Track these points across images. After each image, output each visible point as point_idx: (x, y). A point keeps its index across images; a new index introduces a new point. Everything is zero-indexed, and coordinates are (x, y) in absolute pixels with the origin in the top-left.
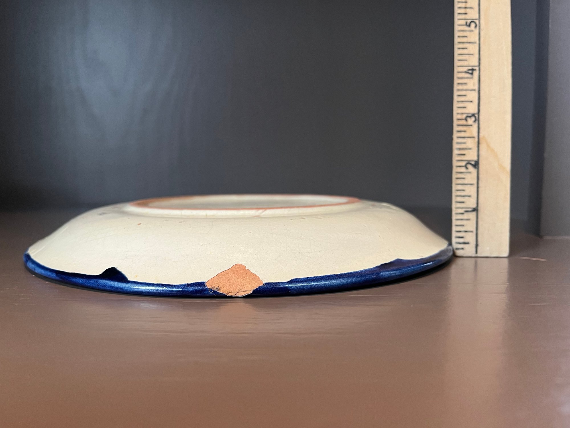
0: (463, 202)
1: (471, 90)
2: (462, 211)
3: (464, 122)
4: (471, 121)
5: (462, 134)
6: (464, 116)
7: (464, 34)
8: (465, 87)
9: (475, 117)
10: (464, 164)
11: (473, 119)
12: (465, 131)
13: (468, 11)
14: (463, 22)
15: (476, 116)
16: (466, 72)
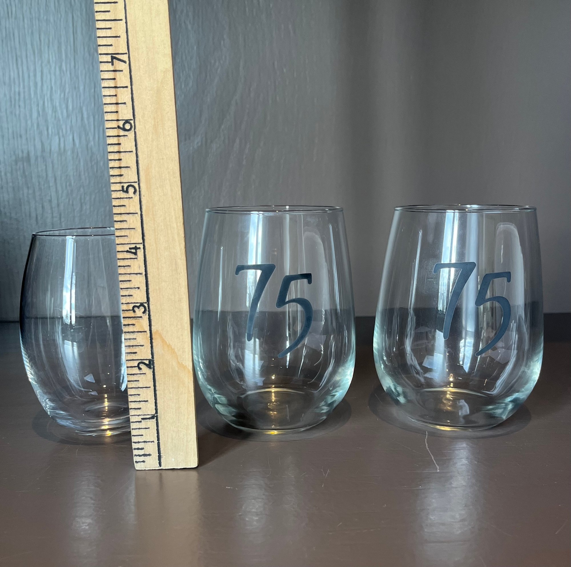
0: (140, 409)
1: (136, 274)
2: (139, 419)
3: (131, 314)
4: (139, 312)
5: (131, 329)
6: (131, 307)
7: (122, 202)
8: (128, 270)
9: (145, 307)
10: (136, 363)
11: (142, 309)
12: (134, 325)
13: (123, 171)
14: (118, 187)
15: (146, 305)
16: (127, 251)
